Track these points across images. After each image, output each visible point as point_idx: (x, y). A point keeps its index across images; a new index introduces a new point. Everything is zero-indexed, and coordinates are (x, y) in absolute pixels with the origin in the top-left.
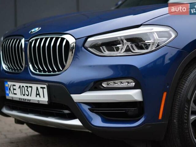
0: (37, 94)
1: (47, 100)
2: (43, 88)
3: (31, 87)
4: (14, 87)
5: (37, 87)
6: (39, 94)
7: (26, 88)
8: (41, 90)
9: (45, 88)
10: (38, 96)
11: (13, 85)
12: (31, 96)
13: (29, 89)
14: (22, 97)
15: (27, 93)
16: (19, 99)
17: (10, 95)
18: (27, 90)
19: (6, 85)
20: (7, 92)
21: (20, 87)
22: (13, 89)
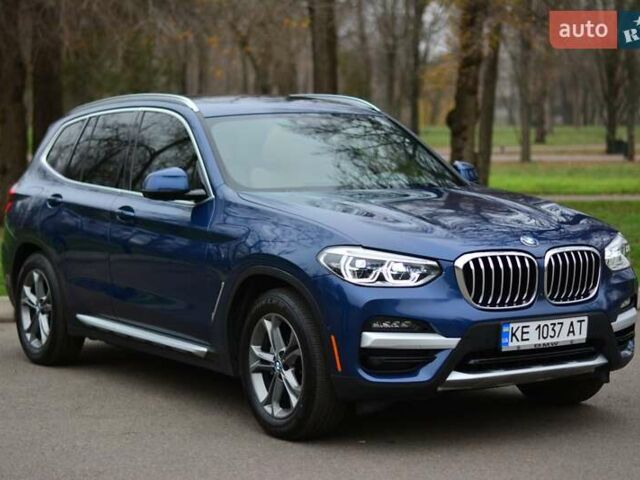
0: (569, 332)
1: (585, 337)
2: (581, 321)
3: (562, 324)
4: (525, 330)
5: (572, 324)
6: (573, 332)
7: (551, 327)
8: (577, 326)
9: (584, 320)
10: (571, 334)
11: (523, 327)
12: (558, 336)
13: (557, 328)
14: (542, 341)
15: (551, 333)
16: (535, 345)
17: (511, 344)
18: (553, 329)
19: (505, 329)
20: (504, 341)
21: (539, 327)
22: (523, 333)
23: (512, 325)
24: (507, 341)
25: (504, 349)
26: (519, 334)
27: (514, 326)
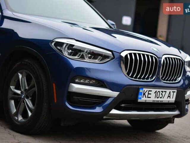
0: (168, 96)
1: (174, 100)
3: (166, 92)
4: (150, 92)
5: (170, 92)
6: (170, 97)
8: (172, 94)
9: (175, 92)
11: (149, 91)
12: (163, 98)
13: (164, 93)
14: (156, 99)
15: (161, 96)
16: (153, 101)
17: (142, 99)
18: (162, 94)
19: (141, 91)
20: (140, 96)
21: (156, 92)
22: (149, 94)
23: (144, 89)
24: (141, 97)
25: (139, 101)
26: (146, 94)
27: (145, 90)
